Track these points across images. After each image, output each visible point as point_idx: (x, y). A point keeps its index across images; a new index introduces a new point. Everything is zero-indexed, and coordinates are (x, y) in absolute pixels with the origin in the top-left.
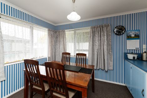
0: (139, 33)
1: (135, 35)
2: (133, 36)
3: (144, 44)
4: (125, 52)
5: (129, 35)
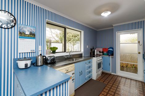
0: (35, 31)
1: (31, 34)
2: (27, 33)
3: (40, 45)
4: (16, 58)
5: (22, 31)
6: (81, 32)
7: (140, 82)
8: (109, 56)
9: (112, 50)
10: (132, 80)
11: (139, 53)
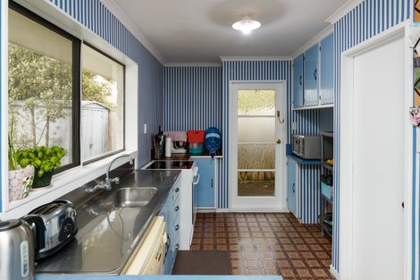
6: (124, 66)
7: (283, 216)
8: (213, 155)
9: (218, 136)
10: (258, 216)
11: (279, 142)
